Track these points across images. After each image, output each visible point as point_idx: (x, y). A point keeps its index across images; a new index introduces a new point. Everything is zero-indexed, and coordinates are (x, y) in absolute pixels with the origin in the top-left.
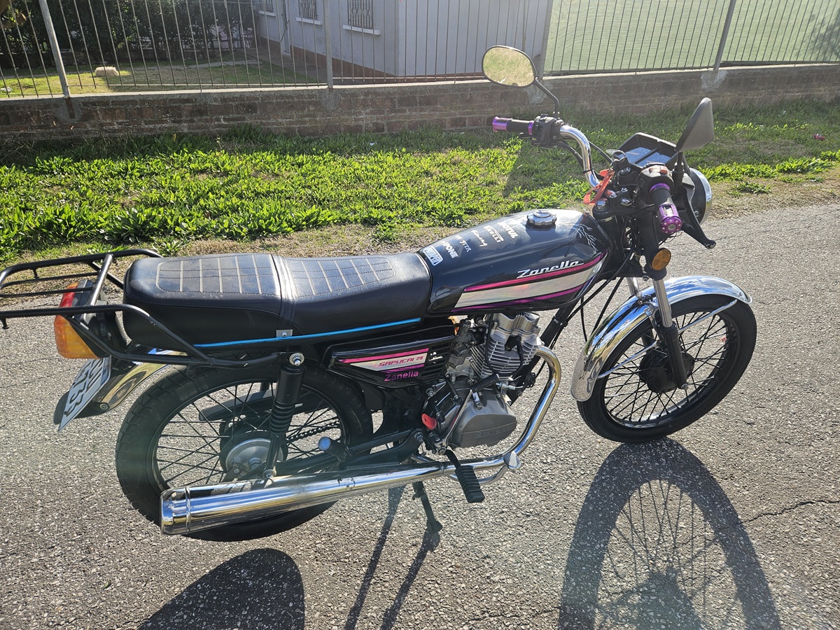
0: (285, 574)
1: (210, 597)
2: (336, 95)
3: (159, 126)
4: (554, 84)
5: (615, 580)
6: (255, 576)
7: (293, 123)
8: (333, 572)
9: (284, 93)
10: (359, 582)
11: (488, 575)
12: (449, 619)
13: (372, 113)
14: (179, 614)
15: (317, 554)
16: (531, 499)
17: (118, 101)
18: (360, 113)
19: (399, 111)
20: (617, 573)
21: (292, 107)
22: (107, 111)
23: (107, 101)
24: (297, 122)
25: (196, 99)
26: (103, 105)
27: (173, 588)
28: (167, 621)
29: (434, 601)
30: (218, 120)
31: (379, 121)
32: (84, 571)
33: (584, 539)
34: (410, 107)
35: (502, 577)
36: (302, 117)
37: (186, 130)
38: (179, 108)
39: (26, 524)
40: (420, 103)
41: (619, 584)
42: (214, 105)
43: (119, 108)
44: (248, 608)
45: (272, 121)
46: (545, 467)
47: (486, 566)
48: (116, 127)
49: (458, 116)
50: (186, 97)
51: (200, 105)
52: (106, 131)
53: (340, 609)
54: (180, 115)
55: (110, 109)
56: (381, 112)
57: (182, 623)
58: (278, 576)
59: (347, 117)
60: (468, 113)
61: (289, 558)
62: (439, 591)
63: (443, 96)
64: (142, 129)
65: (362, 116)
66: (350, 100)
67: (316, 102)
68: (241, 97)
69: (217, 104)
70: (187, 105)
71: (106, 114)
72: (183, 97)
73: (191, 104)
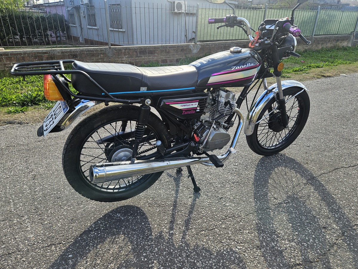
0: (137, 213)
1: (106, 225)
2: (112, 50)
4: (201, 45)
5: (275, 200)
6: (124, 215)
8: (158, 210)
9: (90, 50)
10: (170, 212)
11: (224, 204)
12: (213, 220)
13: (128, 57)
14: (93, 233)
15: (149, 205)
16: (233, 178)
17: (13, 54)
18: (123, 58)
19: (140, 57)
20: (274, 198)
21: (93, 55)
22: (8, 58)
23: (8, 54)
25: (49, 52)
26: (6, 56)
27: (87, 224)
28: (87, 236)
29: (205, 215)
31: (131, 61)
32: (41, 223)
33: (258, 188)
34: (144, 55)
35: (230, 204)
36: (98, 59)
38: (42, 56)
39: (7, 209)
40: (148, 53)
41: (276, 201)
42: (58, 55)
43: (13, 57)
44: (124, 227)
46: (236, 167)
47: (222, 201)
49: (164, 59)
50: (45, 51)
51: (51, 55)
52: (7, 67)
53: (165, 223)
55: (9, 57)
56: (132, 57)
57: (95, 236)
58: (134, 214)
59: (118, 59)
60: (168, 57)
61: (137, 207)
62: (205, 211)
63: (157, 50)
66: (119, 52)
67: (104, 53)
68: (70, 51)
69: (59, 54)
70: (45, 55)
71: (7, 59)
72: (43, 51)
73: (47, 55)
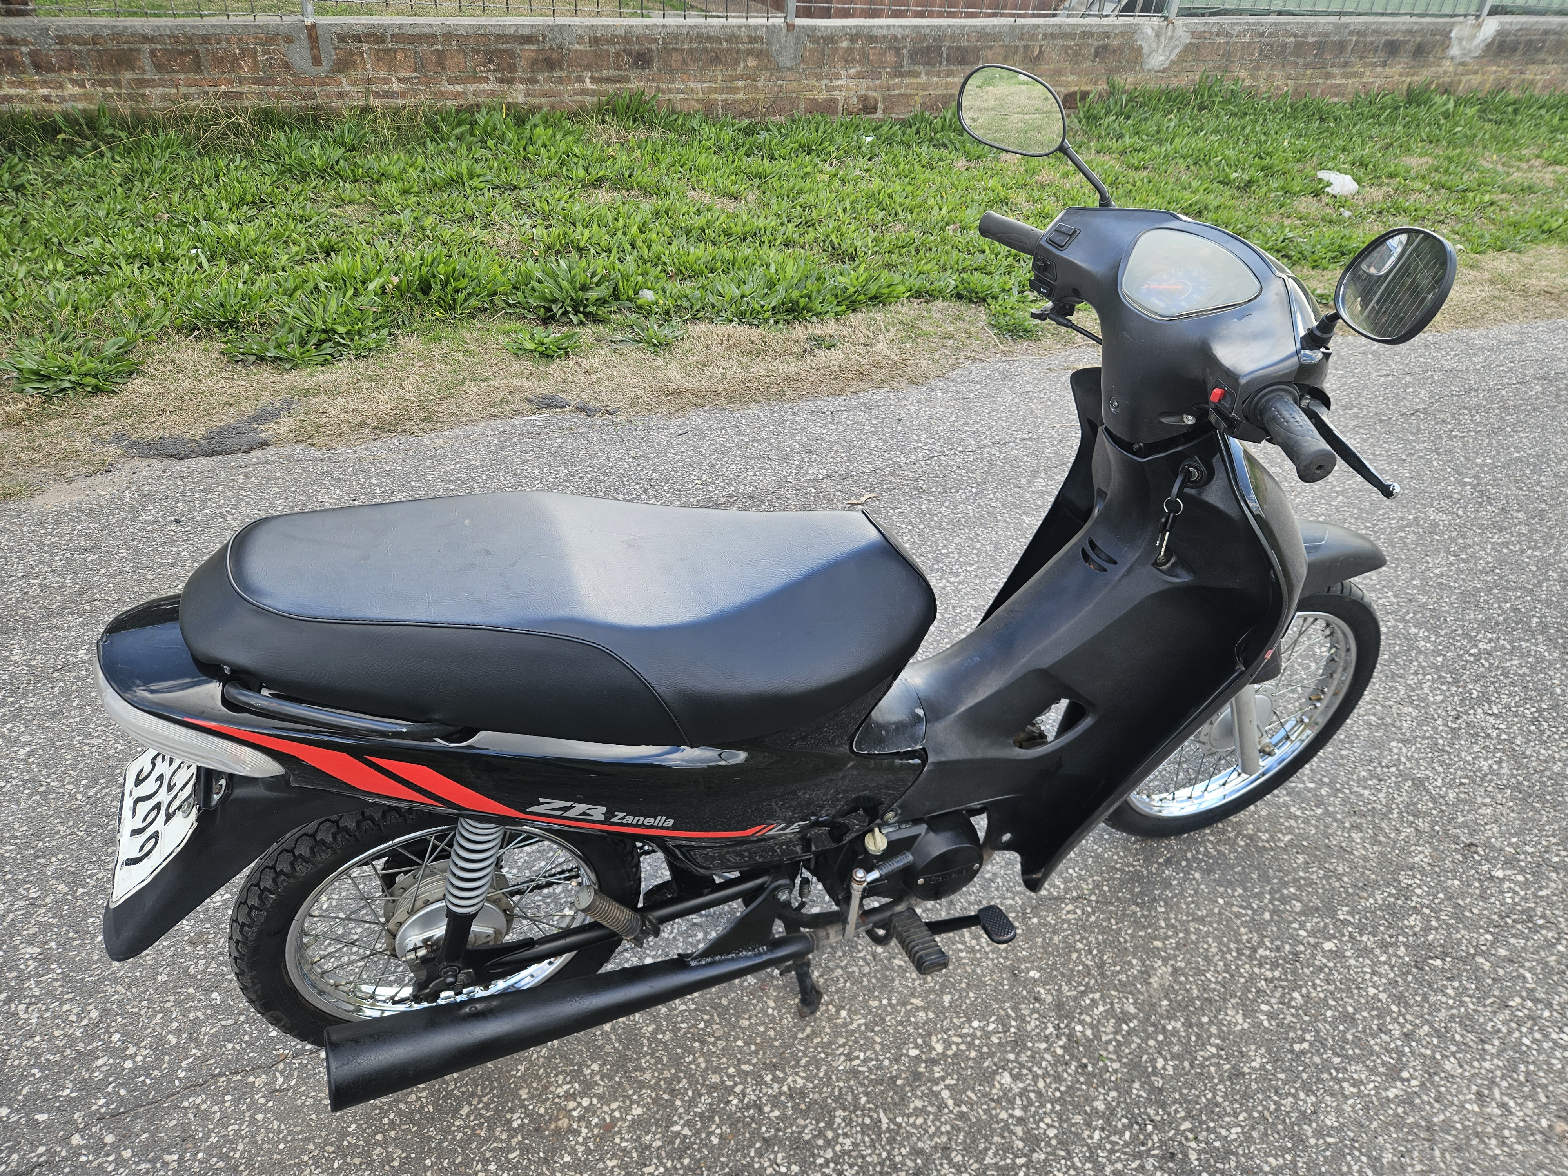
2: (798, 38)
3: (472, 88)
7: (715, 91)
9: (704, 31)
11: (1485, 868)
17: (403, 34)
18: (838, 76)
19: (909, 74)
21: (716, 60)
22: (381, 54)
23: (383, 35)
24: (722, 91)
25: (544, 37)
26: (376, 43)
30: (581, 80)
31: (871, 94)
34: (929, 68)
35: (1506, 873)
36: (733, 79)
37: (521, 99)
38: (512, 54)
40: (948, 59)
42: (576, 51)
43: (404, 50)
45: (677, 85)
48: (396, 87)
50: (525, 32)
51: (551, 48)
52: (377, 95)
54: (512, 68)
55: (387, 51)
56: (875, 74)
59: (812, 82)
63: (991, 48)
64: (442, 94)
65: (840, 82)
66: (823, 50)
67: (761, 52)
68: (627, 37)
69: (581, 48)
70: (527, 47)
71: (379, 59)
72: (521, 32)
73: (533, 47)
